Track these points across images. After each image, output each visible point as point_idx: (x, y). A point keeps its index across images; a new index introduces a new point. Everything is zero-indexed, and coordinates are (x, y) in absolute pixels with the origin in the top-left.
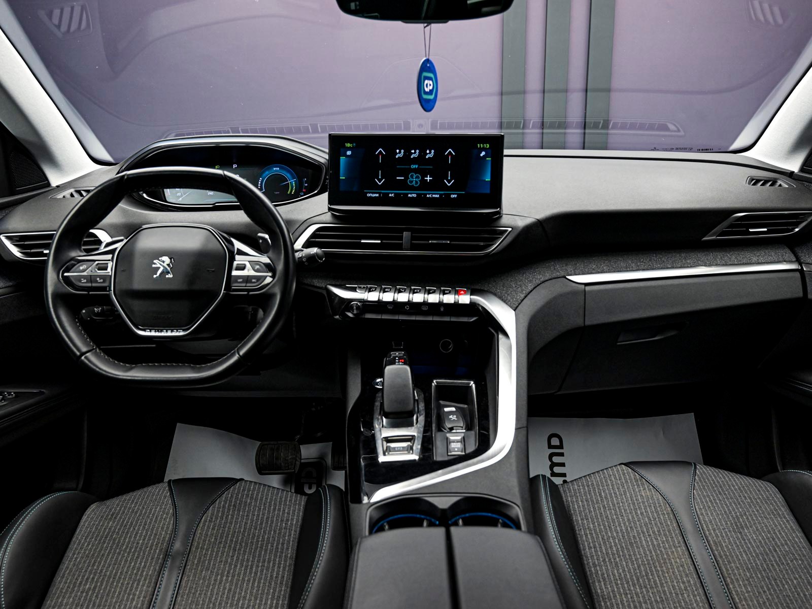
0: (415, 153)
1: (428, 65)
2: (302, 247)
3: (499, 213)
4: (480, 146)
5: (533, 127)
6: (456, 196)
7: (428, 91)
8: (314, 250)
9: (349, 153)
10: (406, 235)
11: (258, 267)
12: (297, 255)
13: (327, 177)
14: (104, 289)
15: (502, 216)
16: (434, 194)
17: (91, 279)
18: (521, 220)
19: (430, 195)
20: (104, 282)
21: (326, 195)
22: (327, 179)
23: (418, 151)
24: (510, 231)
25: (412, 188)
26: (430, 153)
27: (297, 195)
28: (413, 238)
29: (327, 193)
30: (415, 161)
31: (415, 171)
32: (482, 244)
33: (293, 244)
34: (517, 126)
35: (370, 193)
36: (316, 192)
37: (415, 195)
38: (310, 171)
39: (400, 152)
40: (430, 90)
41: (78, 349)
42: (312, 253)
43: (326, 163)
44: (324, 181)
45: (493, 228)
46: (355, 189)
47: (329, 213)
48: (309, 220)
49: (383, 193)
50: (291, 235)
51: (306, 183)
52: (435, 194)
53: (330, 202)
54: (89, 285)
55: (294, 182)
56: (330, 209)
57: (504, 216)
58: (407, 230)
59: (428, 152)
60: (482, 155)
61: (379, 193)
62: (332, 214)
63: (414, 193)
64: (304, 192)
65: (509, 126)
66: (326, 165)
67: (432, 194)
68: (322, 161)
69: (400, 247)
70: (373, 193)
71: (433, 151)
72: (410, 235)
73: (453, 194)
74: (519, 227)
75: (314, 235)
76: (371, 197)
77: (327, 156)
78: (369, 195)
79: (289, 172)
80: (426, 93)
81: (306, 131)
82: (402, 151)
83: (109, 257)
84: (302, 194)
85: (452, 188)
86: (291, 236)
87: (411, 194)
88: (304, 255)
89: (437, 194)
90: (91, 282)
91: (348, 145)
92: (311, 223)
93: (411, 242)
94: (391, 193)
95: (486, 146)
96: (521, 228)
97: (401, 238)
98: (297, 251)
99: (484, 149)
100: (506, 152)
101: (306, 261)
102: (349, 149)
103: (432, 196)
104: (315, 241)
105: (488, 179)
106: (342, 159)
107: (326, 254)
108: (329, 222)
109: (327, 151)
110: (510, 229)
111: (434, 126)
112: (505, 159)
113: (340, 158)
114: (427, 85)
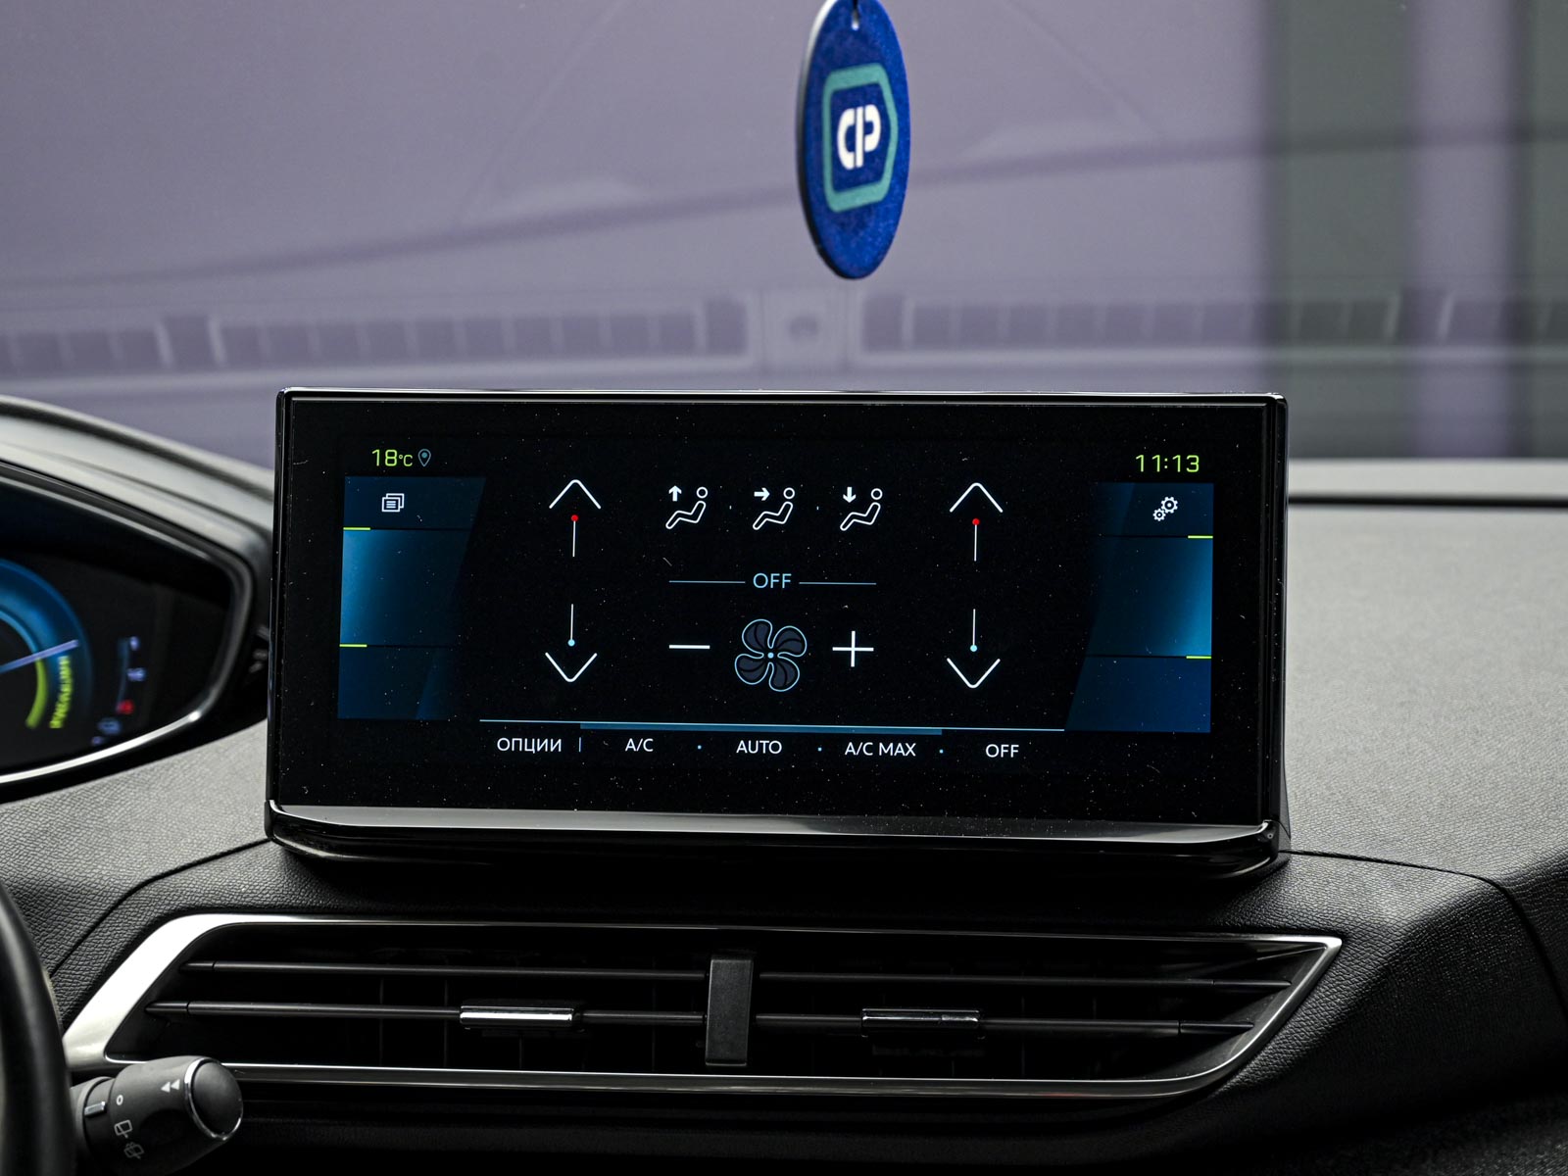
0: (774, 502)
1: (855, 26)
2: (111, 1049)
3: (1264, 848)
4: (1150, 464)
5: (1462, 332)
6: (1014, 750)
7: (860, 163)
8: (180, 1072)
9: (393, 503)
10: (726, 975)
12: (85, 1098)
13: (265, 632)
15: (1285, 863)
16: (887, 739)
18: (1398, 885)
19: (864, 746)
21: (251, 745)
22: (263, 644)
23: (789, 493)
24: (1337, 954)
25: (761, 705)
26: (861, 503)
27: (79, 735)
28: (764, 996)
29: (261, 730)
30: (773, 548)
31: (776, 606)
32: (1170, 1028)
33: (55, 1031)
34: (1363, 326)
35: (512, 731)
36: (194, 716)
37: (772, 747)
38: (162, 595)
39: (687, 501)
40: (867, 156)
42: (166, 1088)
43: (253, 549)
44: (245, 658)
45: (1233, 937)
46: (428, 709)
47: (272, 845)
48: (151, 890)
49: (592, 736)
50: (46, 975)
51: (134, 666)
52: (896, 739)
53: (280, 787)
55: (64, 661)
56: (276, 826)
57: (1297, 864)
58: (727, 946)
59: (849, 497)
60: (1160, 515)
61: (569, 735)
62: (292, 855)
63: (770, 736)
64: (120, 717)
65: (1318, 325)
66: (255, 563)
67: (877, 738)
68: (234, 537)
69: (684, 1049)
70: (530, 733)
71: (877, 494)
72: (748, 973)
73: (1000, 738)
74: (1383, 929)
75: (179, 978)
76: (517, 755)
77: (264, 515)
78: (506, 744)
79: (34, 598)
80: (848, 180)
81: (140, 354)
82: (702, 492)
84: (113, 727)
85: (994, 705)
86: (48, 983)
87: (753, 736)
88: (120, 1100)
89: (905, 739)
91: (392, 458)
92: (164, 909)
93: (752, 1019)
94: (638, 735)
95: (1186, 464)
96: (1398, 937)
97: (694, 996)
98: (83, 1074)
99: (1172, 481)
100: (1301, 477)
101: (133, 1137)
102: (394, 478)
103: (874, 749)
104: (187, 1015)
105: (1199, 650)
106: (354, 538)
107: (248, 1088)
108: (269, 898)
109: (267, 479)
110: (1333, 943)
111: (881, 331)
112: (1294, 517)
113: (343, 530)
114: (851, 132)
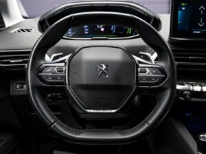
11: (154, 71)
14: (62, 83)
17: (54, 77)
20: (62, 79)
41: (50, 121)
46: (186, 29)
49: (203, 31)
54: (53, 81)
83: (63, 64)
90: (54, 79)
